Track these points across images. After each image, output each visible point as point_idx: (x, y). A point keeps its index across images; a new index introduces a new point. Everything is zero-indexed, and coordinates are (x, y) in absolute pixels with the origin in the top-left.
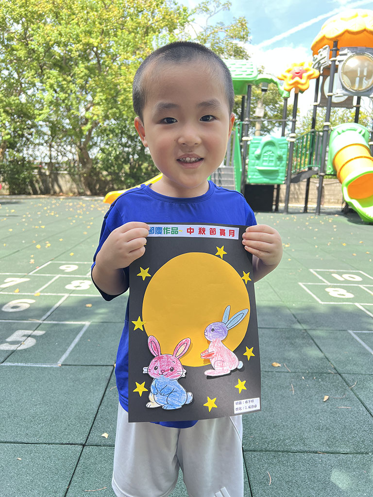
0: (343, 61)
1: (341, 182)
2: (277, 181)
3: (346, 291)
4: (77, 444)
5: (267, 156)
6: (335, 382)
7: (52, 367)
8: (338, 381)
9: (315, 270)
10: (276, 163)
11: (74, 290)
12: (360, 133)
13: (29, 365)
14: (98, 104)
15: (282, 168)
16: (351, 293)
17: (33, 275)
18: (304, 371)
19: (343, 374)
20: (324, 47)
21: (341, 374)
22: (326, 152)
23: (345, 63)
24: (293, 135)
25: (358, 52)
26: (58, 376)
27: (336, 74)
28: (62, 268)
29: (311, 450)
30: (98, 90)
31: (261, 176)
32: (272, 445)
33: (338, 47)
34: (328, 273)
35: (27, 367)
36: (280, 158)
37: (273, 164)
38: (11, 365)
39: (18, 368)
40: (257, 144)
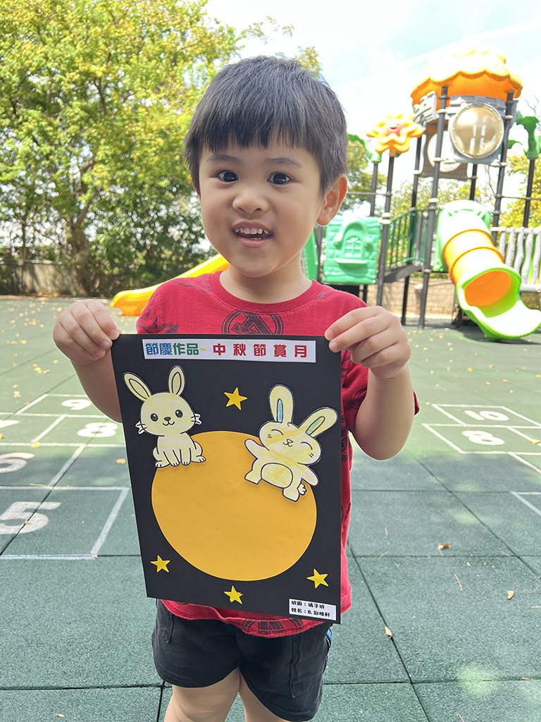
0: (455, 114)
1: (454, 282)
2: (365, 280)
3: (491, 435)
4: (150, 686)
5: (351, 244)
6: (516, 569)
7: (83, 560)
8: (519, 568)
9: (440, 405)
10: (363, 255)
11: (92, 438)
12: (479, 214)
13: (45, 558)
14: (103, 162)
15: (371, 261)
16: (499, 438)
17: (23, 414)
18: (466, 554)
19: (524, 557)
20: (429, 94)
21: (521, 557)
22: (432, 240)
23: (457, 118)
24: (387, 215)
25: (475, 103)
26: (96, 574)
27: (445, 133)
28: (66, 404)
29: (511, 675)
30: (102, 141)
31: (342, 273)
32: (452, 670)
33: (449, 94)
34: (459, 410)
35: (43, 561)
36: (369, 248)
37: (359, 255)
38: (15, 558)
39: (28, 563)
40: (336, 227)
